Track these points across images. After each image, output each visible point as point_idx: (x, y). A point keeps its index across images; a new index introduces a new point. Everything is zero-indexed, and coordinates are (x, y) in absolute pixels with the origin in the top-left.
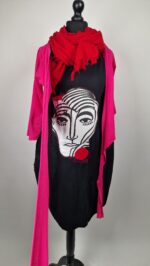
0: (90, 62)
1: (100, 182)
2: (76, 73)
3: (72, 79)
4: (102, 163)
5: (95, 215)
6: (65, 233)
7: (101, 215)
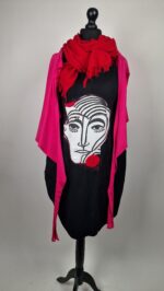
0: (102, 70)
1: (110, 191)
3: (84, 87)
4: (113, 171)
5: (106, 226)
6: (74, 241)
7: (111, 226)
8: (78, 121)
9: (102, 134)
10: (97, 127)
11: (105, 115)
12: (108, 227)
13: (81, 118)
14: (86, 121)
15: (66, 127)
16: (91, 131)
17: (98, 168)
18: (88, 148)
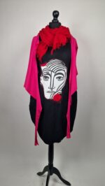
0: (62, 44)
1: (68, 116)
2: (54, 51)
4: (69, 104)
5: (66, 137)
7: (69, 137)
9: (62, 81)
10: (59, 78)
11: (64, 71)
13: (50, 73)
14: (53, 74)
15: (42, 78)
16: (56, 80)
17: (60, 102)
18: (55, 90)
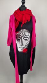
0: (28, 21)
1: (31, 59)
3: (22, 27)
4: (32, 53)
8: (20, 38)
9: (28, 41)
10: (26, 39)
11: (29, 35)
12: (31, 70)
13: (21, 37)
14: (22, 38)
16: (24, 41)
17: (27, 53)
18: (24, 46)
